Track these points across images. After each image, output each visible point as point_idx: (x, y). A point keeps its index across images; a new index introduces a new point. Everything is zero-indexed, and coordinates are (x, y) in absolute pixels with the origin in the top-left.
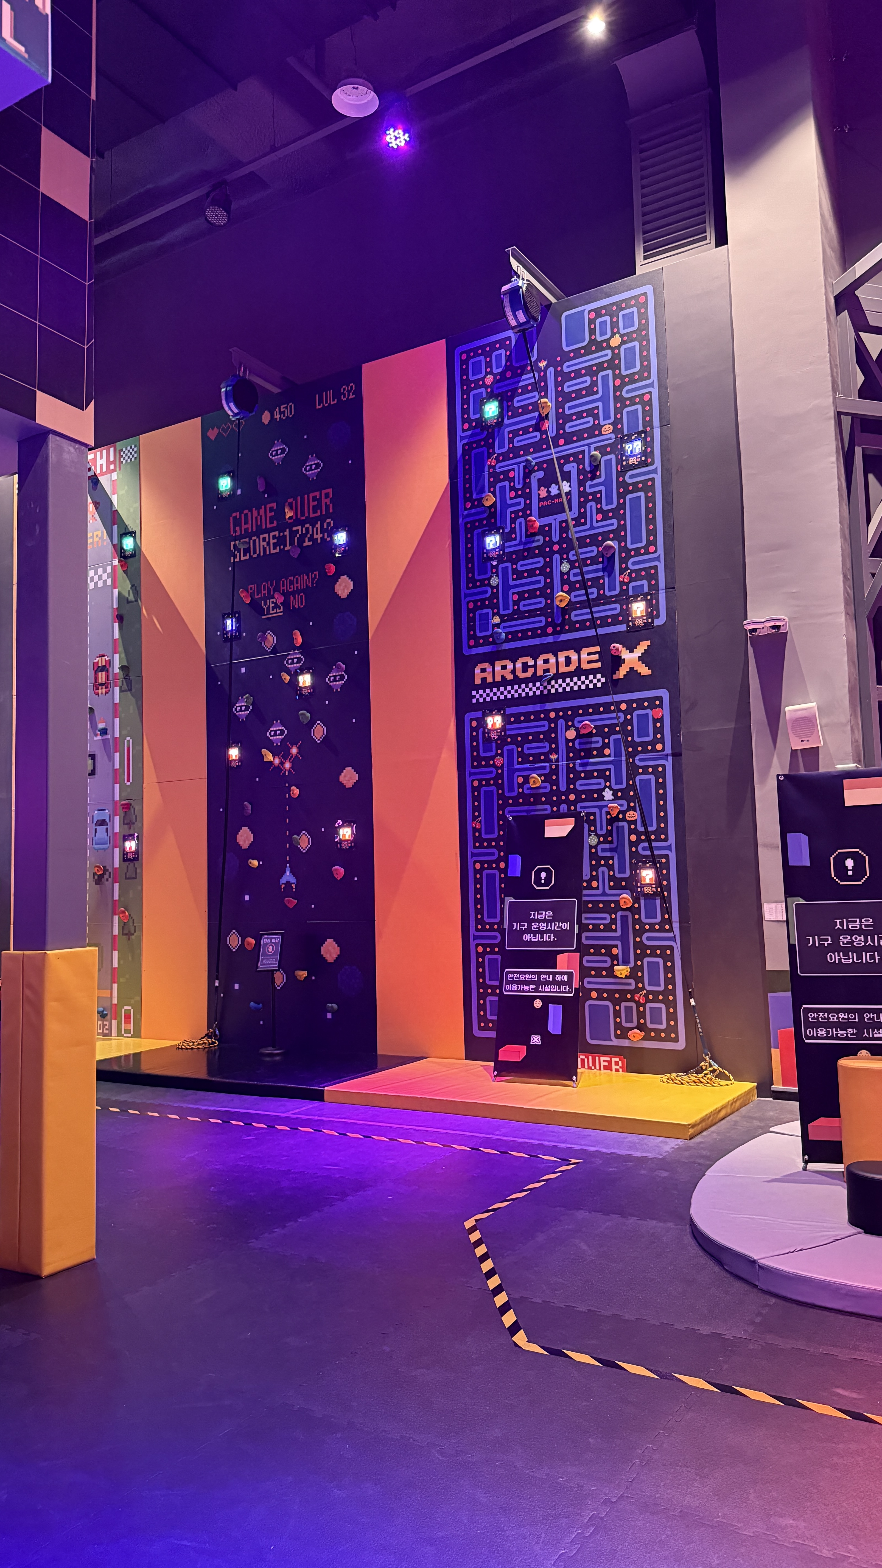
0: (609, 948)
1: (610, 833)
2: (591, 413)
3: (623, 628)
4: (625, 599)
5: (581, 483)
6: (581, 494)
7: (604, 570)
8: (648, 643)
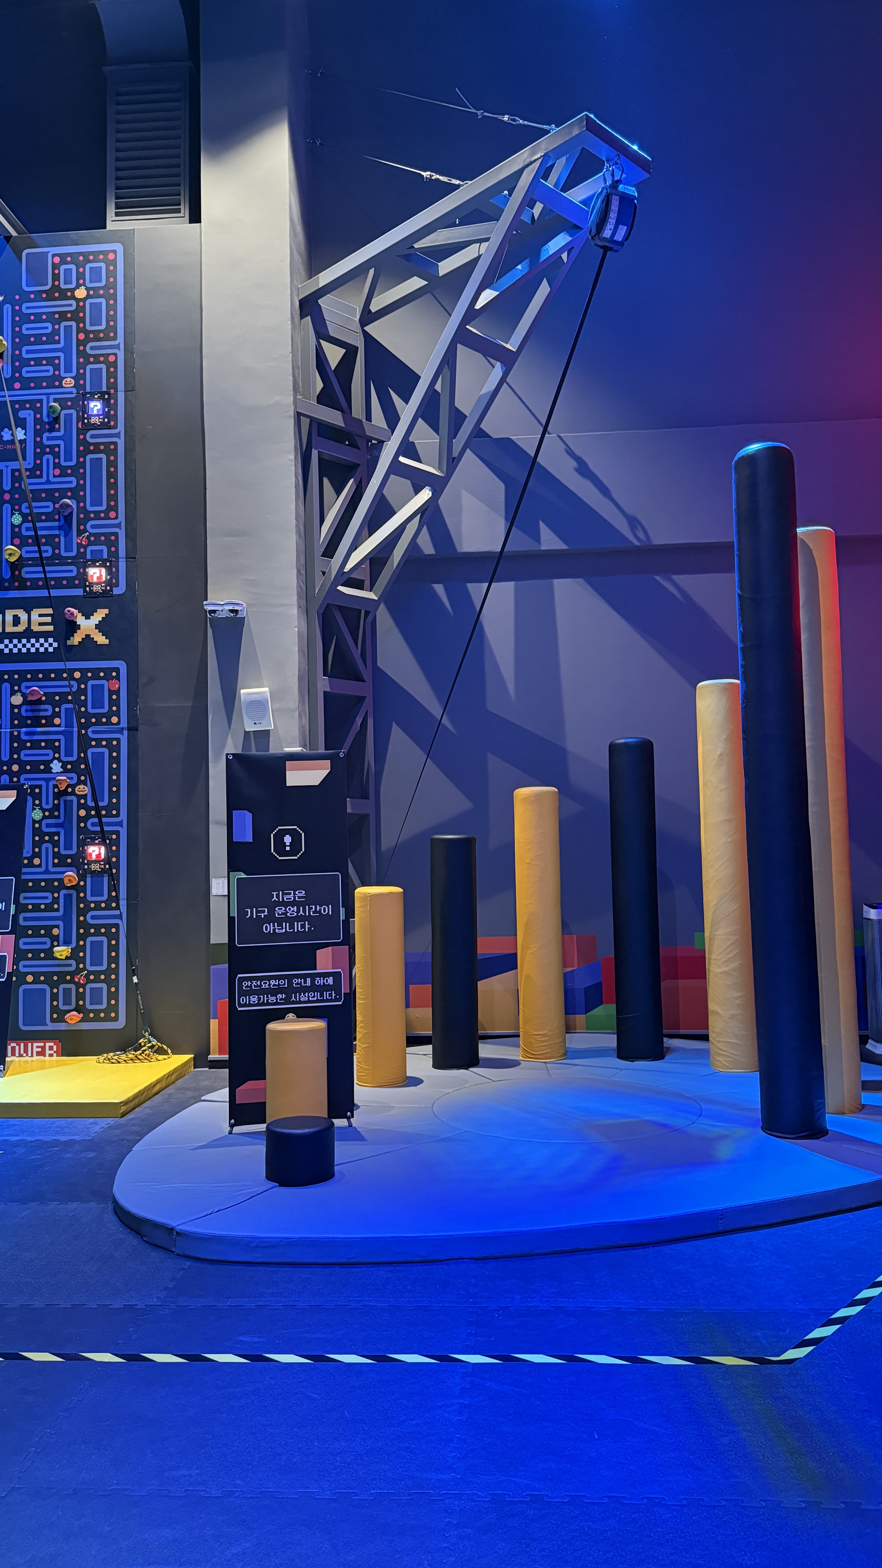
0: (49, 929)
1: (57, 807)
2: (50, 361)
3: (79, 592)
4: (82, 562)
5: (38, 433)
6: (37, 445)
7: (59, 528)
8: (106, 611)
